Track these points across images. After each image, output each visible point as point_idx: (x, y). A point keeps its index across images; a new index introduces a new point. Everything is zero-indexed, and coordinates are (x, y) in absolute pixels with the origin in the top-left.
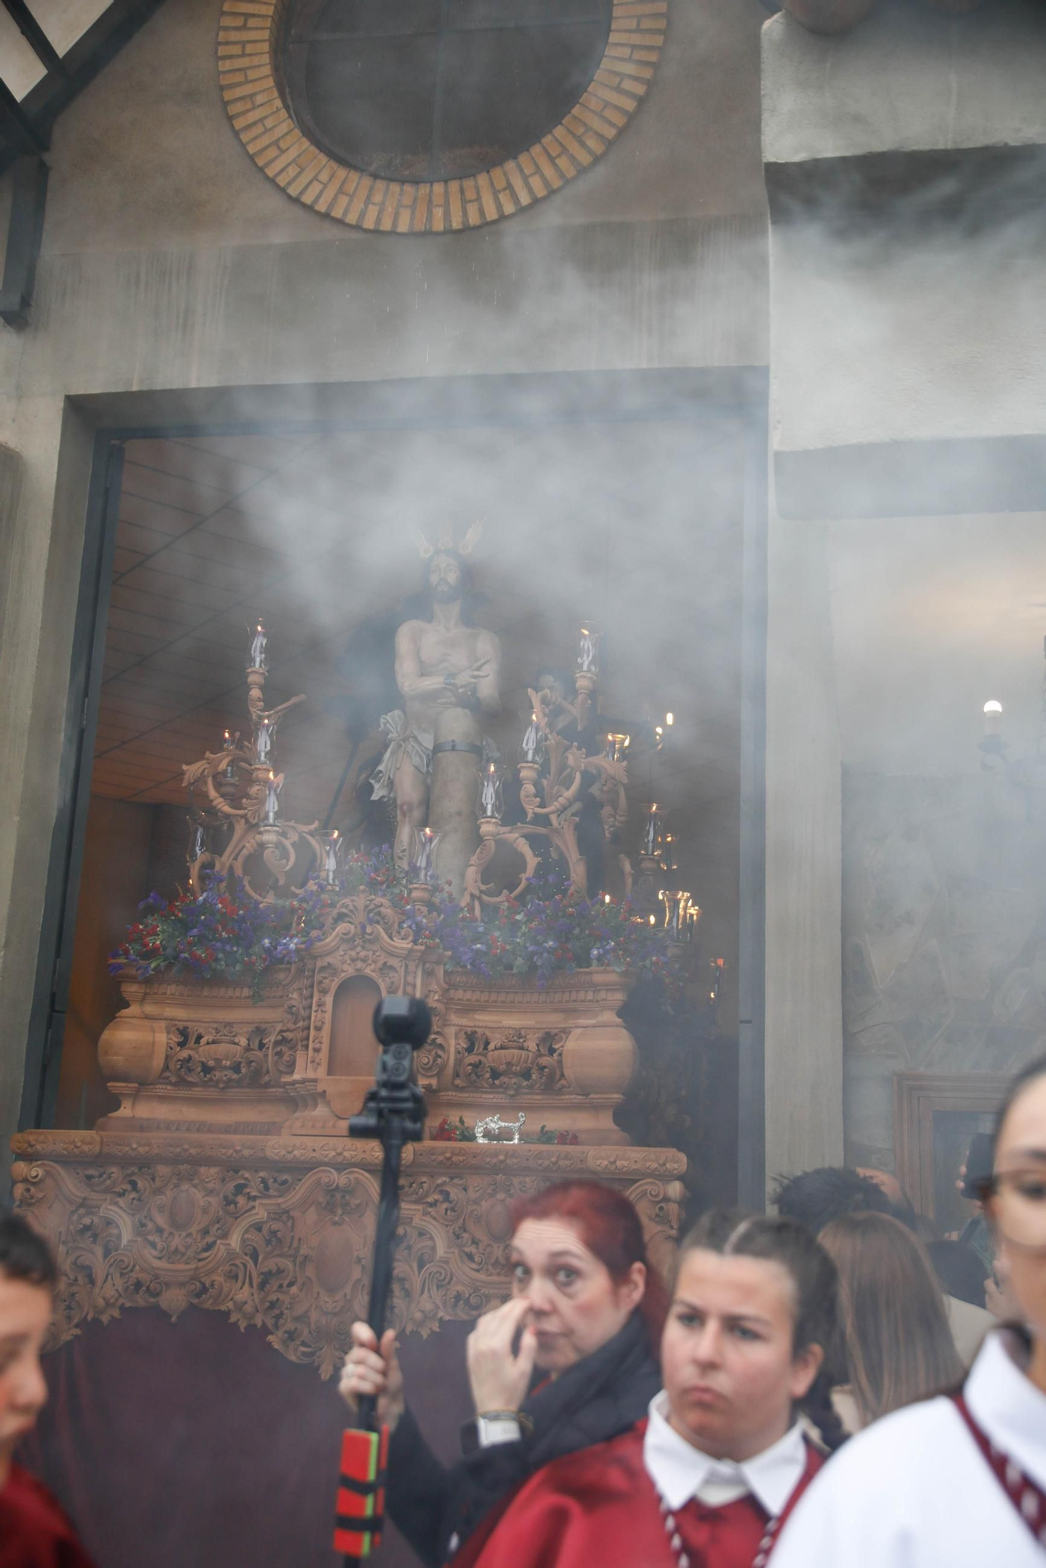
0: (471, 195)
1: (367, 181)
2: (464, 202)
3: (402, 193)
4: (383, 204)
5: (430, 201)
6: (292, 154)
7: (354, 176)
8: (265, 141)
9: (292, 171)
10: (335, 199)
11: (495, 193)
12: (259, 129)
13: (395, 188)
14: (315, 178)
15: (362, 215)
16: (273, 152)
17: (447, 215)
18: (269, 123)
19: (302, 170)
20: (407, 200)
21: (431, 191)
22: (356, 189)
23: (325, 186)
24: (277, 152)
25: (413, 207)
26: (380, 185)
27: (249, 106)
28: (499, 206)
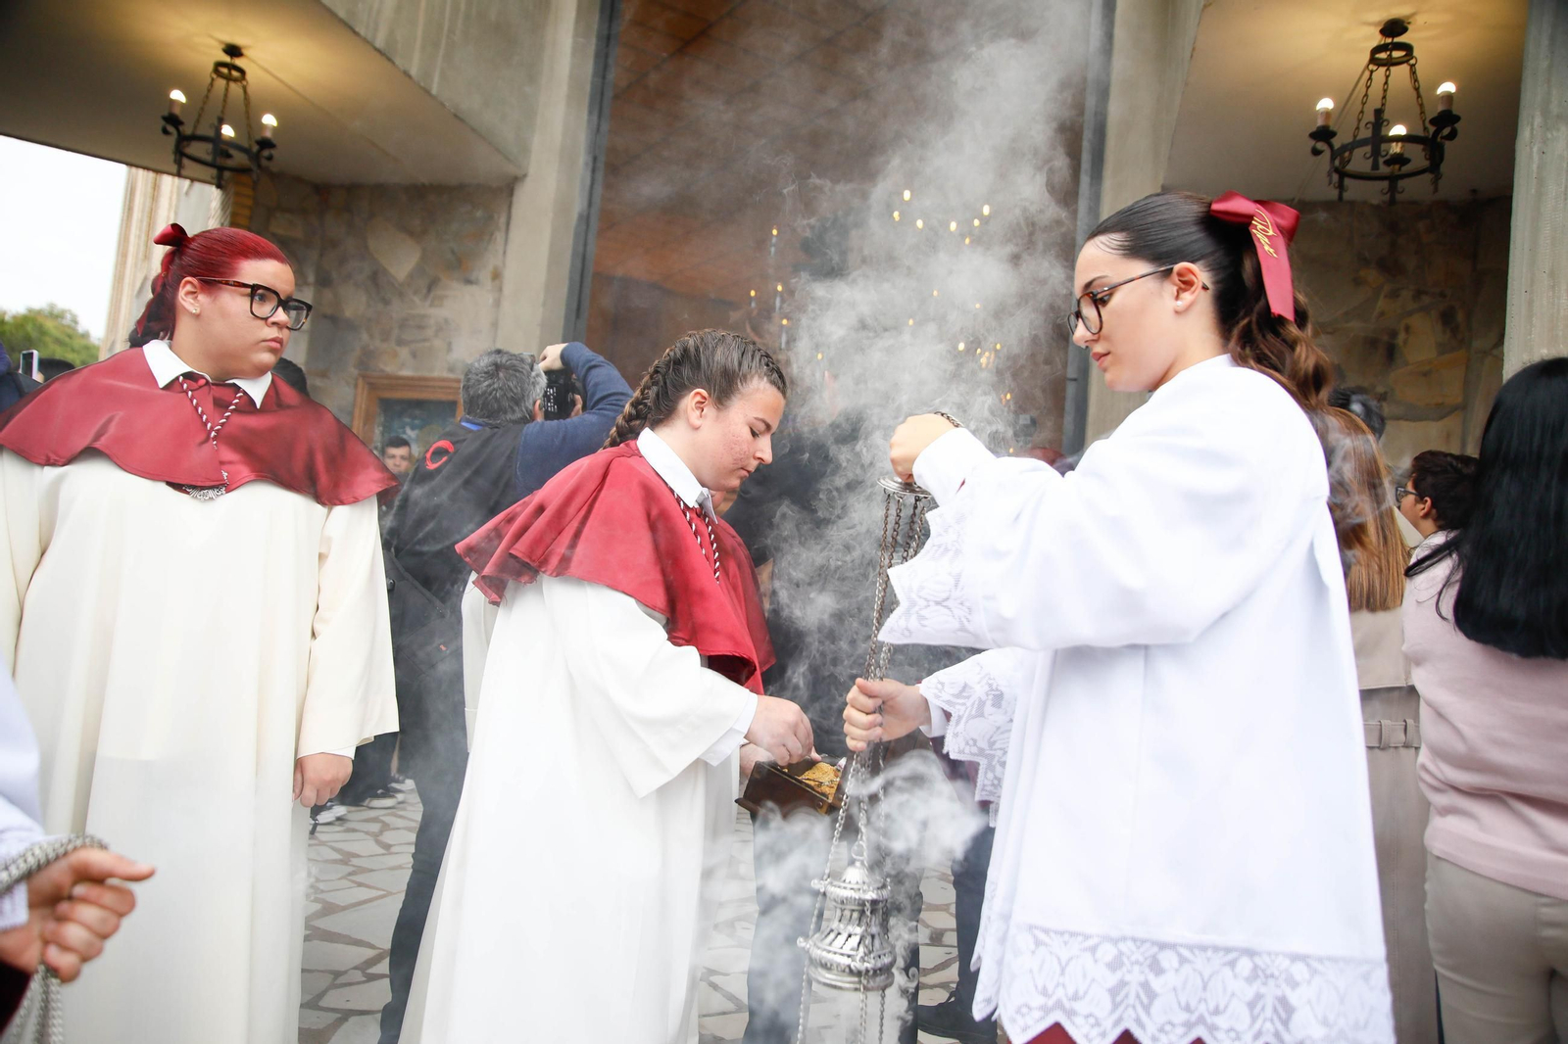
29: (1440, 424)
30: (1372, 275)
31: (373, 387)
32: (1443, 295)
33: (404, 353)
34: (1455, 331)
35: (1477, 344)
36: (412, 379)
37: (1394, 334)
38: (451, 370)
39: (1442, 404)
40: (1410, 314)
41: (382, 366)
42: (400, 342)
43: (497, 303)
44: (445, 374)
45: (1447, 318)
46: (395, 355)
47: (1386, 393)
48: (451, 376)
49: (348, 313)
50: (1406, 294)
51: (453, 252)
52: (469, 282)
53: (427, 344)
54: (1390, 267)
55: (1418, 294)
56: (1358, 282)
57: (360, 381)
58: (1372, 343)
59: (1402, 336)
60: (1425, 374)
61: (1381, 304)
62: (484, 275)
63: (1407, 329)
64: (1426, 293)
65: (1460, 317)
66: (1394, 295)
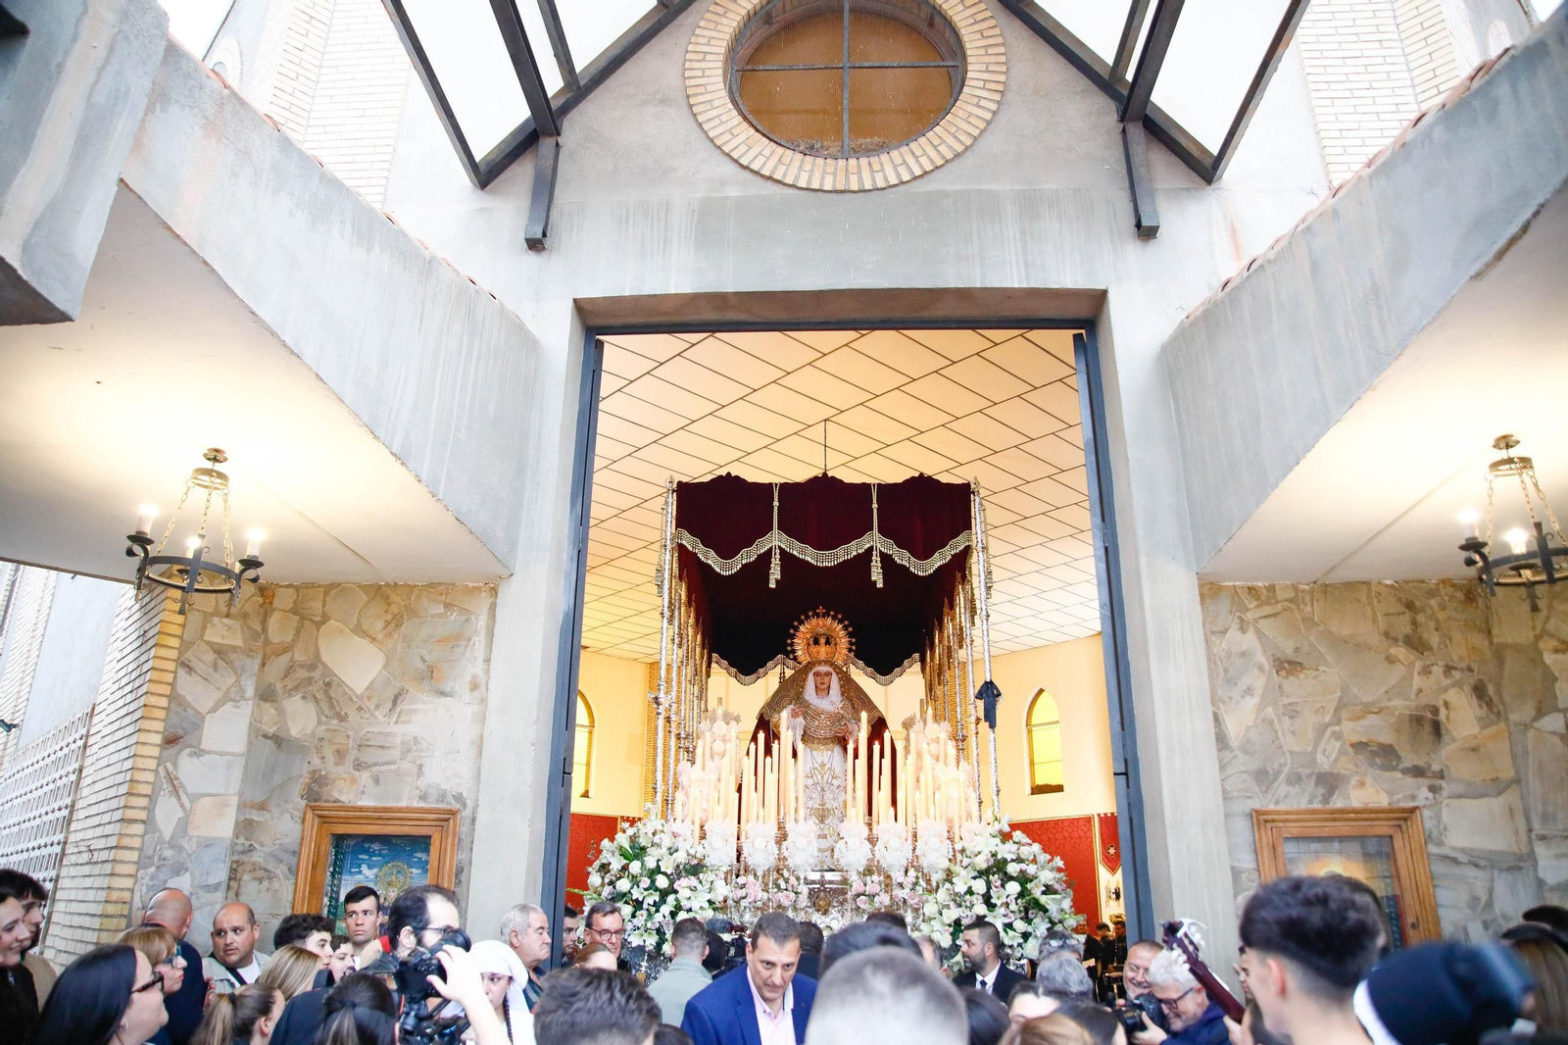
0: (876, 167)
1: (800, 156)
2: (872, 171)
3: (825, 165)
4: (812, 171)
5: (847, 170)
6: (742, 138)
7: (789, 153)
8: (721, 129)
9: (743, 148)
10: (775, 167)
11: (895, 167)
12: (717, 121)
13: (820, 161)
14: (760, 153)
15: (797, 177)
16: (728, 136)
17: (860, 179)
18: (724, 118)
19: (750, 148)
20: (830, 169)
21: (847, 164)
22: (791, 160)
23: (768, 158)
24: (731, 137)
25: (834, 174)
26: (808, 158)
27: (710, 107)
28: (898, 175)
29: (1500, 800)
30: (1400, 652)
31: (324, 820)
32: (1470, 670)
33: (365, 777)
34: (1490, 704)
35: (1514, 717)
36: (375, 810)
37: (1435, 711)
38: (423, 797)
39: (1497, 778)
40: (1446, 689)
41: (336, 795)
42: (359, 766)
43: (482, 719)
44: (416, 804)
45: (1479, 691)
46: (354, 781)
47: (1442, 771)
48: (422, 805)
49: (294, 732)
50: (1438, 670)
51: (424, 661)
52: (443, 694)
53: (392, 767)
54: (1416, 644)
55: (1448, 669)
56: (1391, 660)
57: (309, 815)
58: (1417, 720)
59: (1443, 712)
60: (1474, 750)
61: (1417, 681)
62: (461, 686)
63: (1446, 704)
64: (1455, 669)
65: (1491, 690)
66: (1426, 671)
